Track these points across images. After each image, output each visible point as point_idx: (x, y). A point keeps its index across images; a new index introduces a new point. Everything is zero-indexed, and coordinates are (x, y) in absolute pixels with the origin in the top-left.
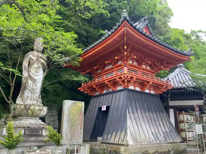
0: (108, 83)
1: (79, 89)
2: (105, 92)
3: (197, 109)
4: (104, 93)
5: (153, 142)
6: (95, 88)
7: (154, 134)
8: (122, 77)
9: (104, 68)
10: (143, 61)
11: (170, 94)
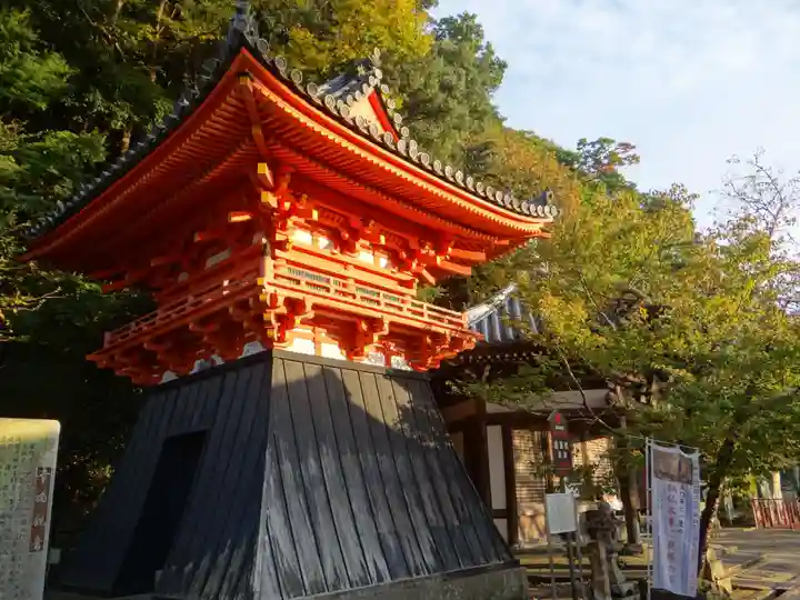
0: (198, 329)
1: (88, 357)
2: (197, 367)
3: (562, 428)
4: (195, 374)
5: (380, 579)
6: (155, 353)
7: (391, 542)
8: (248, 301)
9: (198, 263)
10: (356, 235)
11: (488, 368)
